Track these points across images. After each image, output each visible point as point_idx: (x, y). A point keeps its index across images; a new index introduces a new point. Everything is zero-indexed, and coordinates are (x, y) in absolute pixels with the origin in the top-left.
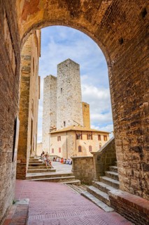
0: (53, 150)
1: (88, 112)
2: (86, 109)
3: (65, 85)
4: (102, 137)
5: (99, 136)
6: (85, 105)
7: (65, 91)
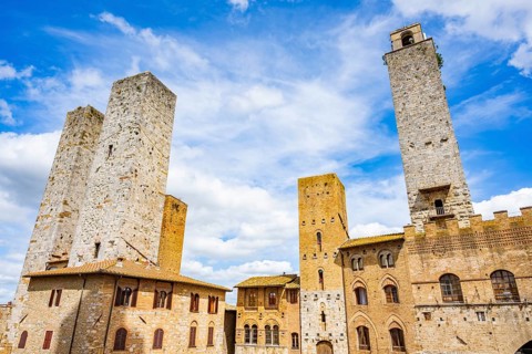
0: (25, 335)
1: (182, 224)
2: (177, 216)
3: (122, 138)
4: (203, 302)
5: (195, 298)
6: (176, 206)
7: (119, 153)
